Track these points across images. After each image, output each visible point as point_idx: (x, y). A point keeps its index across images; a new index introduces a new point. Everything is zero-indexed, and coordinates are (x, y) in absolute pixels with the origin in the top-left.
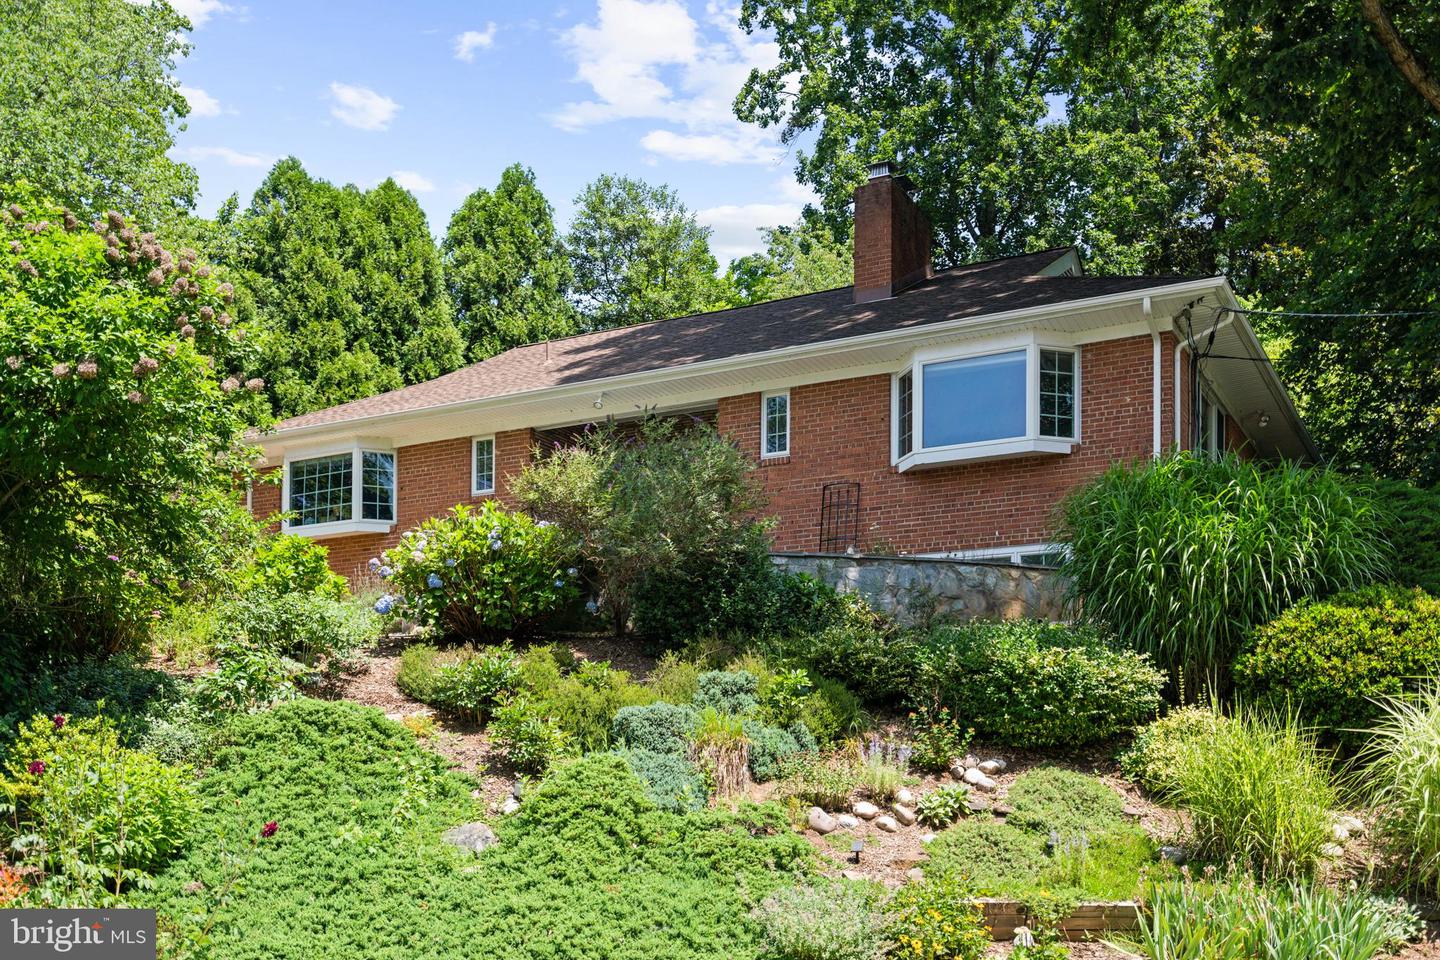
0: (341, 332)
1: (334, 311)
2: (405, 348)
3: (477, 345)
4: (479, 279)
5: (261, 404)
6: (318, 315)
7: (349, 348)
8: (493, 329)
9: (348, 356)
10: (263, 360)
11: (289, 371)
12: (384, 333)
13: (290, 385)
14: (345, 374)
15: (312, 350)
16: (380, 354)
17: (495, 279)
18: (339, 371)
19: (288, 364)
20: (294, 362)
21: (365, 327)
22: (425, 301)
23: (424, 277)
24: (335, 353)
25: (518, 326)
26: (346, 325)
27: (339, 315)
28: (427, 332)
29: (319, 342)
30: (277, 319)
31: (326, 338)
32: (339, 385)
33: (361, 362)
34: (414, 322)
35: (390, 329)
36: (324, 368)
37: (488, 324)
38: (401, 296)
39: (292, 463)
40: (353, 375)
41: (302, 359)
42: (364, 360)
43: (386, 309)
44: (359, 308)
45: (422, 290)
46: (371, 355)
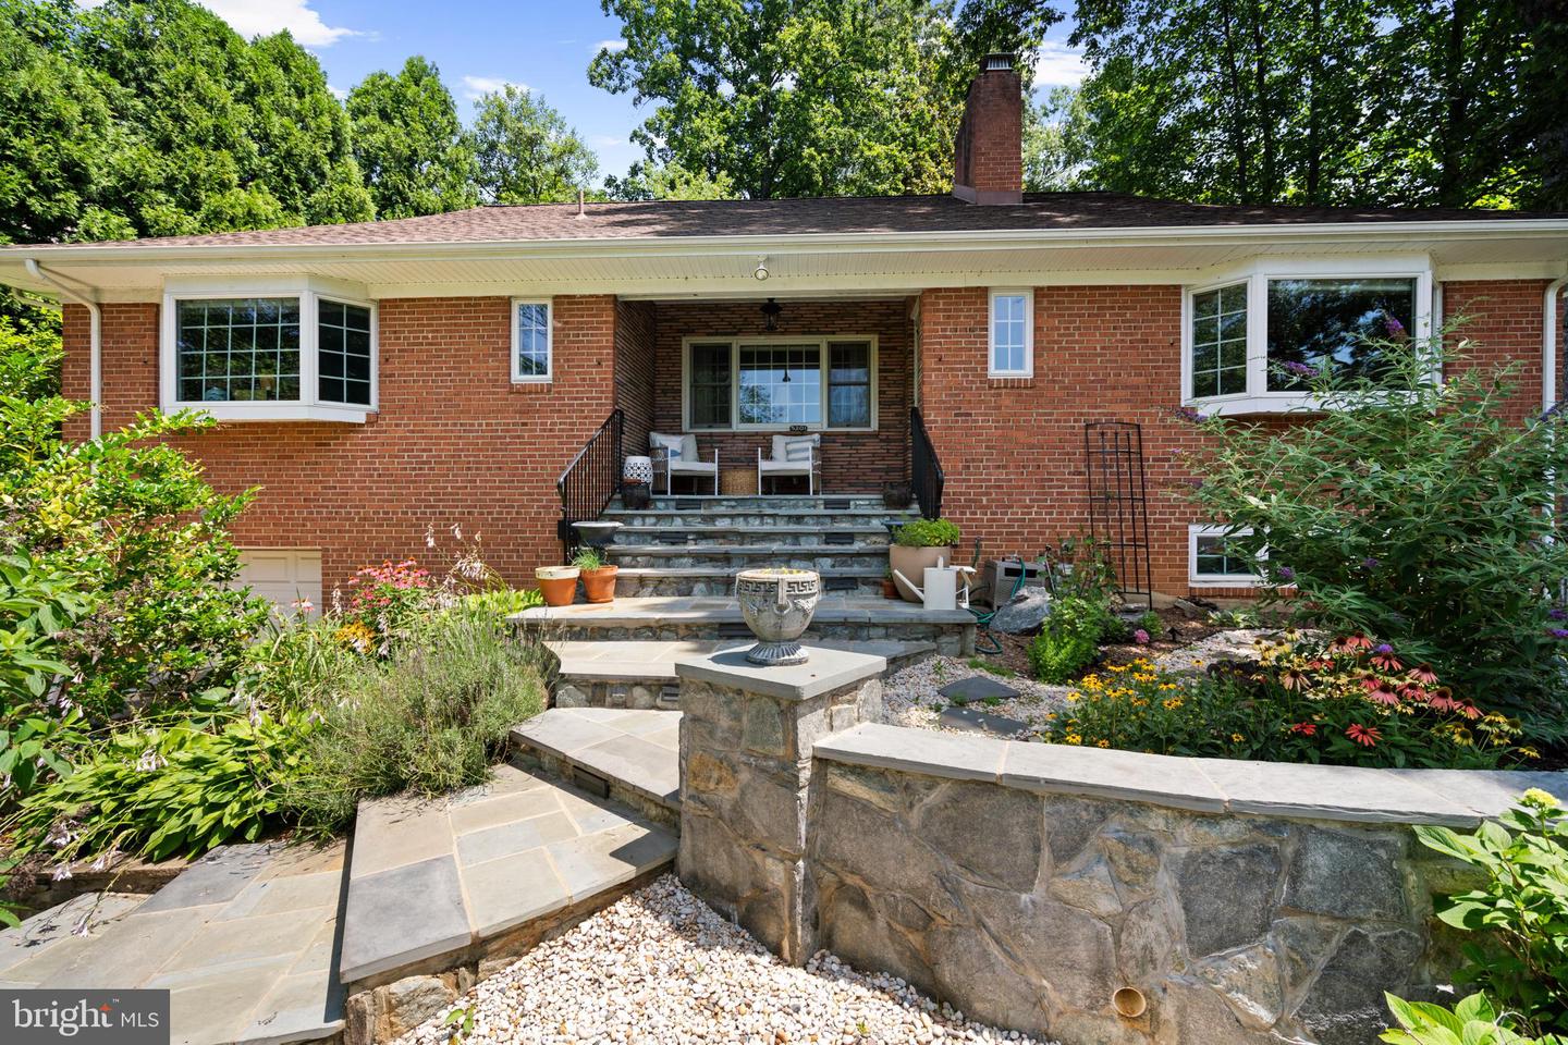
0: (232, 166)
1: (222, 141)
2: (311, 200)
3: (388, 211)
4: (388, 147)
5: (120, 227)
6: (200, 142)
7: (243, 185)
8: (405, 200)
9: (243, 194)
10: (123, 177)
11: (162, 196)
12: (287, 179)
13: (162, 209)
14: (239, 211)
15: (194, 178)
16: (281, 199)
17: (407, 152)
18: (232, 206)
19: (158, 187)
20: (169, 185)
21: (263, 169)
22: (334, 156)
23: (333, 133)
24: (224, 186)
25: (430, 197)
26: (239, 160)
27: (231, 147)
28: (337, 188)
29: (203, 170)
30: (143, 137)
31: (211, 168)
32: (232, 221)
33: (260, 202)
34: (322, 176)
35: (293, 176)
36: (211, 201)
37: (400, 193)
38: (303, 143)
39: (180, 304)
40: (249, 213)
41: (179, 186)
42: (265, 202)
43: (289, 154)
44: (255, 147)
45: (330, 146)
46: (270, 198)
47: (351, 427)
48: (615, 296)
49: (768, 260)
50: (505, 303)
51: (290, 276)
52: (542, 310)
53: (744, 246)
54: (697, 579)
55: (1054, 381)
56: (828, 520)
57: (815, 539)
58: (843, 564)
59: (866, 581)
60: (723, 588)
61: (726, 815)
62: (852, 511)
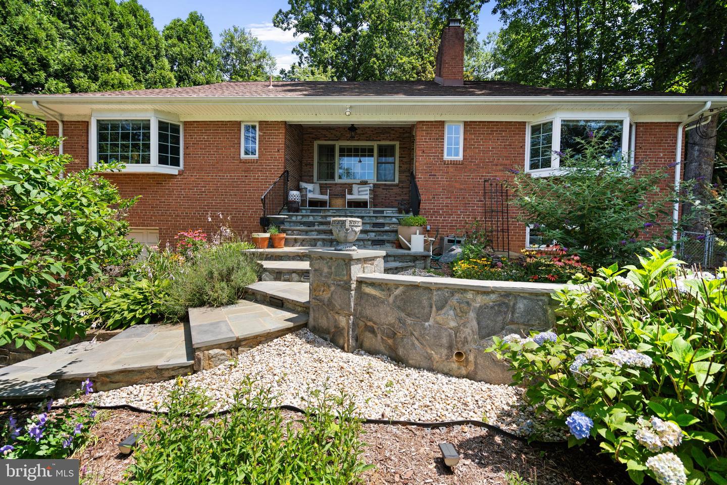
0: (112, 61)
1: (107, 50)
2: (147, 77)
3: (182, 83)
4: (182, 54)
5: (63, 88)
6: (98, 49)
7: (117, 70)
8: (189, 78)
9: (117, 74)
10: (65, 65)
11: (82, 74)
12: (136, 67)
13: (82, 80)
14: (116, 82)
15: (96, 66)
16: (134, 76)
17: (189, 56)
18: (112, 79)
19: (80, 70)
20: (85, 69)
21: (126, 62)
22: (157, 57)
23: (156, 46)
24: (109, 70)
25: (201, 77)
26: (115, 58)
27: (112, 52)
28: (159, 72)
29: (100, 63)
30: (73, 47)
31: (103, 62)
32: (112, 86)
33: (125, 78)
34: (152, 66)
35: (139, 66)
36: (103, 77)
37: (187, 75)
38: (143, 51)
39: (98, 121)
40: (120, 82)
41: (89, 70)
42: (127, 78)
43: (137, 56)
44: (122, 52)
45: (155, 52)
46: (129, 76)
47: (172, 176)
48: (285, 122)
49: (351, 107)
50: (238, 124)
51: (147, 110)
52: (254, 127)
53: (341, 101)
54: (319, 240)
55: (471, 162)
56: (374, 218)
57: (368, 226)
58: (380, 235)
59: (389, 241)
60: (329, 244)
61: (326, 303)
62: (385, 215)
